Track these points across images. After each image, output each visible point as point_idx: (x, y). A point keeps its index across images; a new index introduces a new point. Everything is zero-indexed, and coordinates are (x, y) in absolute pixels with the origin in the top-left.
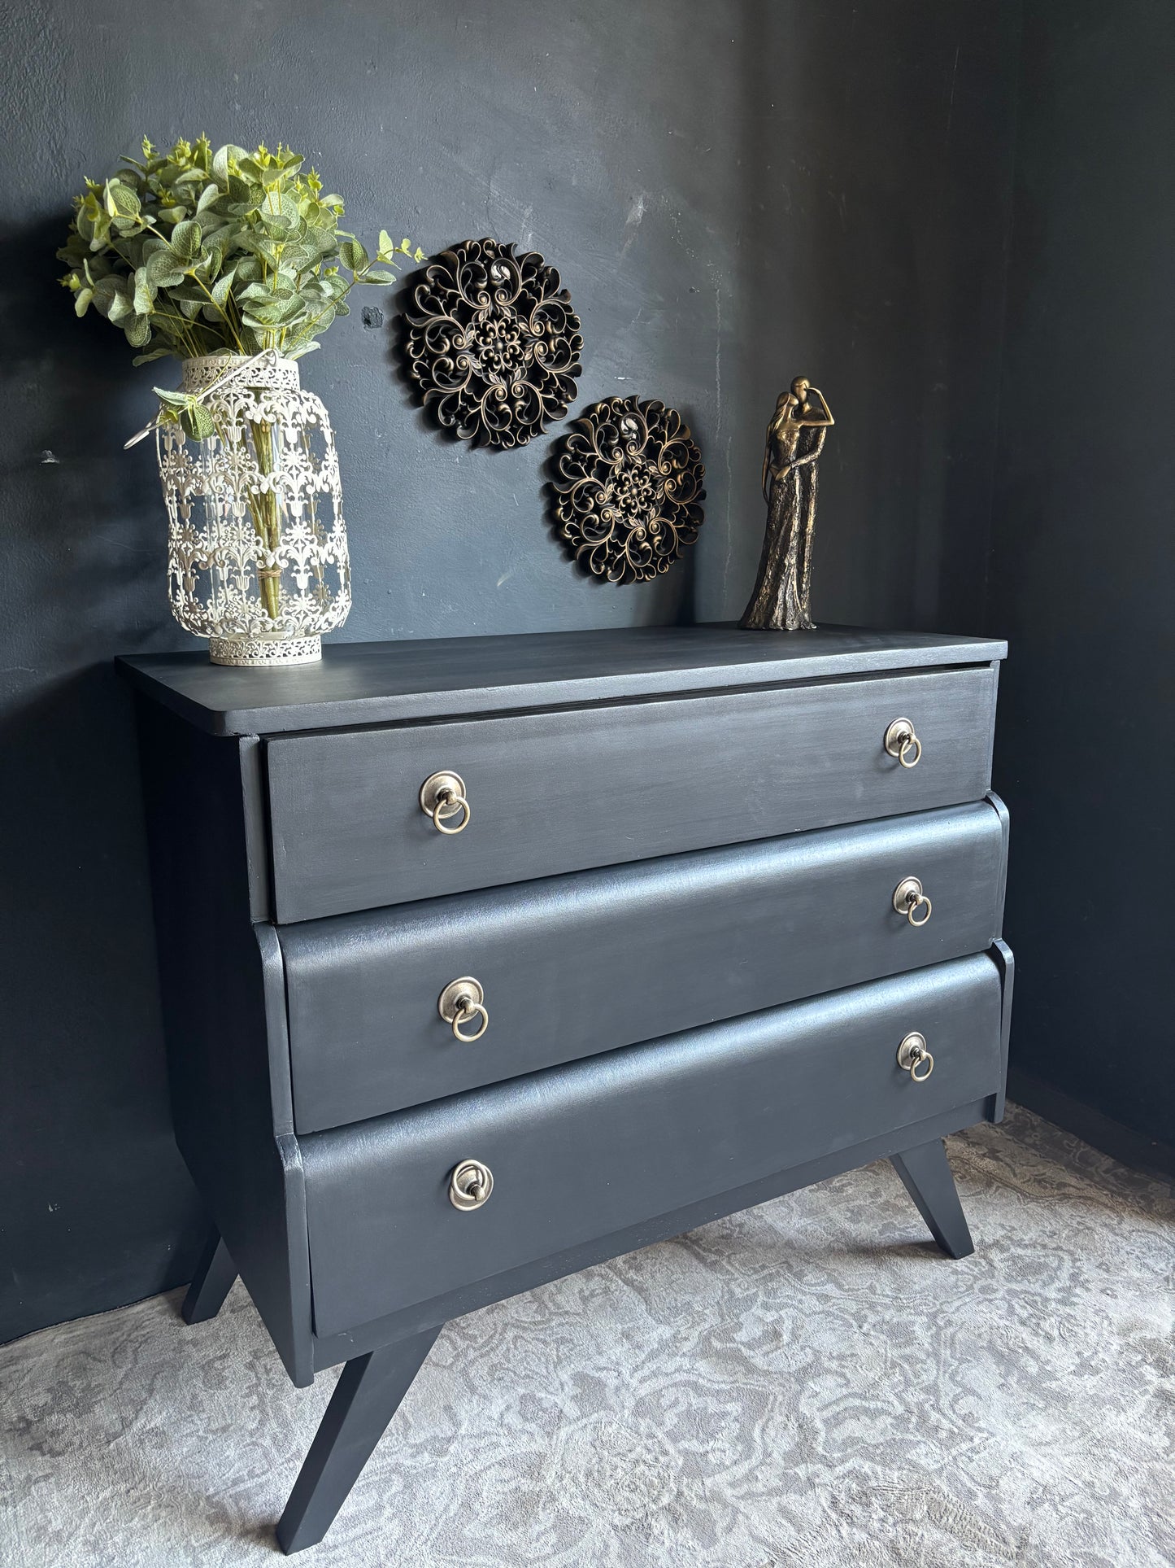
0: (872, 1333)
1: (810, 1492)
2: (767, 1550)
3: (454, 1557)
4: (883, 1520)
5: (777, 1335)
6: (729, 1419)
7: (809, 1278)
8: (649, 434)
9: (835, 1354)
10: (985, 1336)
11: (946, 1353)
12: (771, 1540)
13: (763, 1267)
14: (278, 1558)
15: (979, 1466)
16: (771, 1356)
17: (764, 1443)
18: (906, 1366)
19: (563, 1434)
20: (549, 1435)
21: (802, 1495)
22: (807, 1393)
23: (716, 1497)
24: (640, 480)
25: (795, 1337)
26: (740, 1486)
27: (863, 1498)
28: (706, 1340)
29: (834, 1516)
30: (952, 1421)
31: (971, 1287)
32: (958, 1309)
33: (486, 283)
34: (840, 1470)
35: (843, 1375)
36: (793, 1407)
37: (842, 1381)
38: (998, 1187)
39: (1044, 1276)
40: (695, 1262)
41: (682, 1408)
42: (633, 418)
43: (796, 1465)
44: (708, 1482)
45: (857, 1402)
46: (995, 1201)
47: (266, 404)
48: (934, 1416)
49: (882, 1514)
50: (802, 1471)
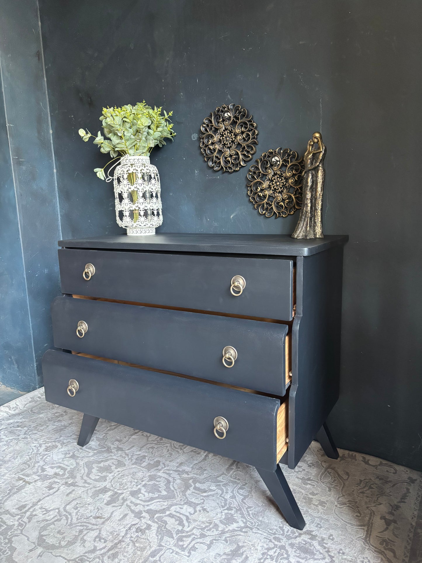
0: (223, 514)
1: (136, 518)
2: (109, 516)
3: (85, 466)
4: (131, 537)
5: (205, 491)
6: (159, 494)
7: (241, 491)
8: (282, 161)
9: (204, 507)
10: (245, 544)
11: (227, 535)
12: (113, 515)
13: (239, 479)
14: (76, 444)
15: (170, 555)
16: (194, 494)
17: (152, 504)
18: (211, 526)
19: (134, 466)
20: (133, 464)
21: (134, 517)
22: (181, 506)
23: (124, 500)
24: (280, 179)
25: (208, 496)
26: (132, 503)
27: (138, 530)
28: (192, 478)
29: (129, 526)
30: (189, 544)
31: (275, 534)
32: (256, 533)
33: (221, 120)
34: (149, 522)
35: (195, 511)
36: (171, 506)
37: (192, 512)
38: (363, 529)
39: (303, 555)
40: (229, 464)
41: (157, 483)
42: (277, 156)
43: (146, 513)
44: (130, 497)
45: (184, 518)
46: (350, 530)
47: (134, 168)
48: (190, 539)
49: (134, 536)
50: (144, 514)
